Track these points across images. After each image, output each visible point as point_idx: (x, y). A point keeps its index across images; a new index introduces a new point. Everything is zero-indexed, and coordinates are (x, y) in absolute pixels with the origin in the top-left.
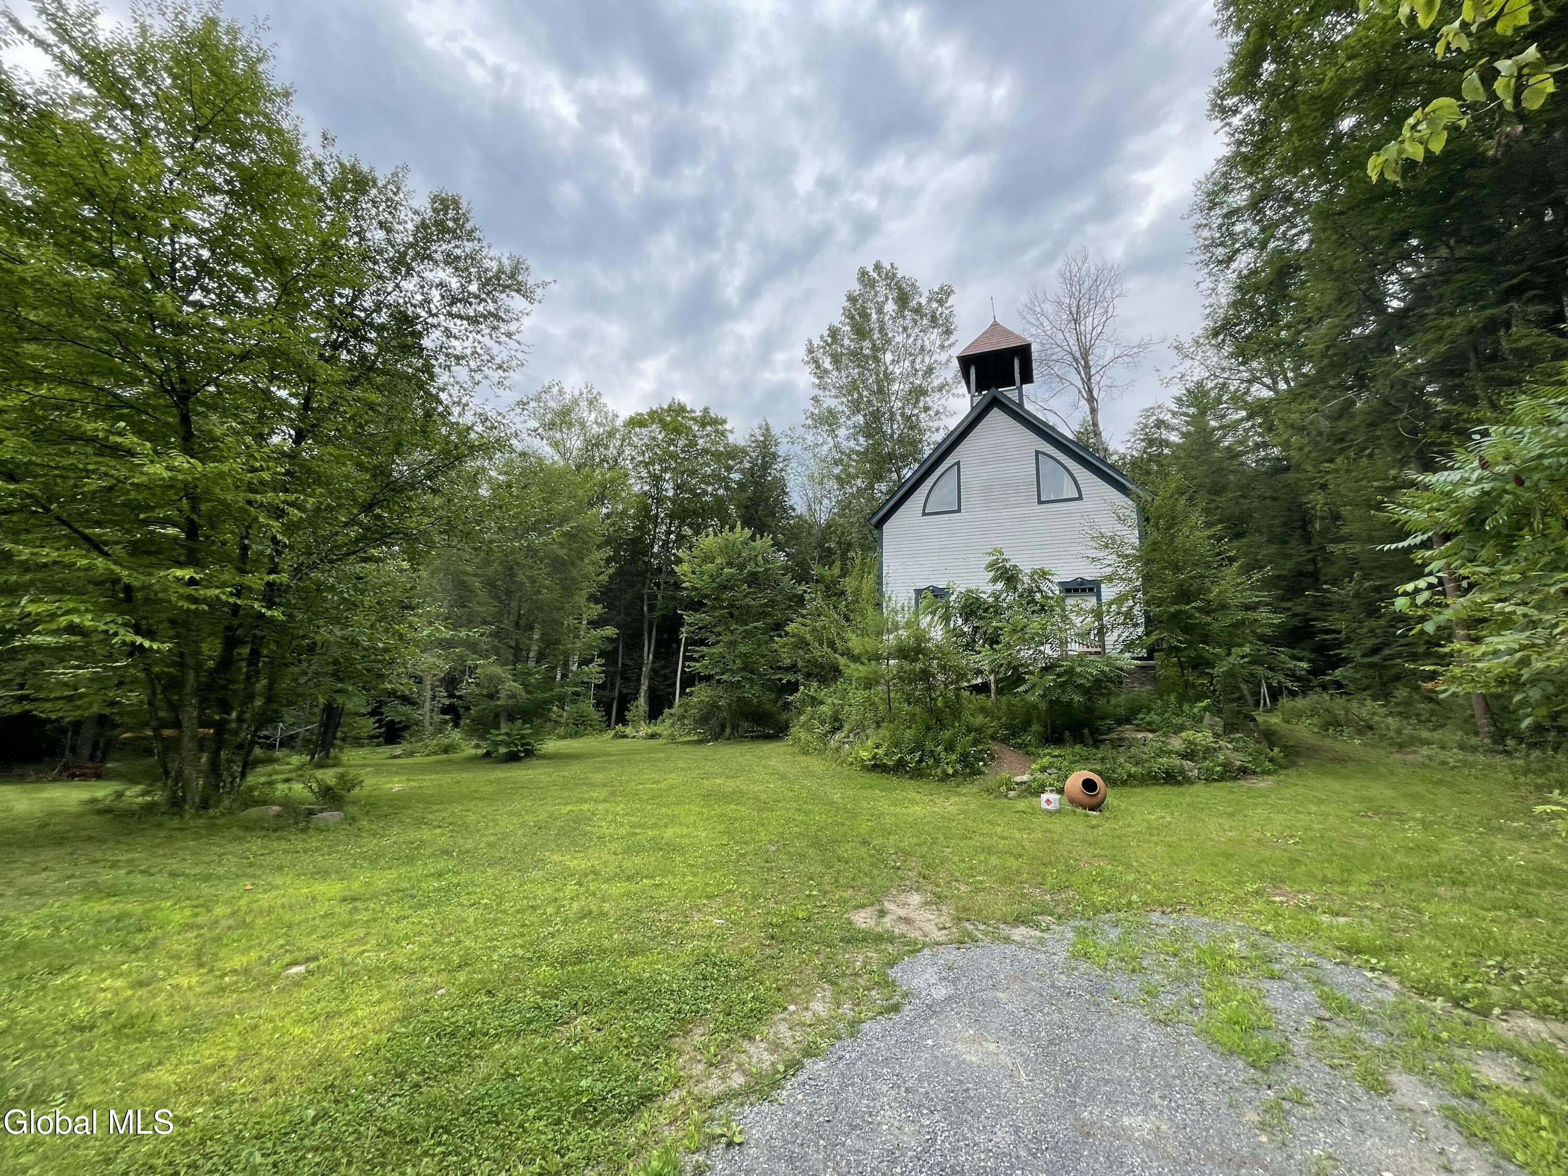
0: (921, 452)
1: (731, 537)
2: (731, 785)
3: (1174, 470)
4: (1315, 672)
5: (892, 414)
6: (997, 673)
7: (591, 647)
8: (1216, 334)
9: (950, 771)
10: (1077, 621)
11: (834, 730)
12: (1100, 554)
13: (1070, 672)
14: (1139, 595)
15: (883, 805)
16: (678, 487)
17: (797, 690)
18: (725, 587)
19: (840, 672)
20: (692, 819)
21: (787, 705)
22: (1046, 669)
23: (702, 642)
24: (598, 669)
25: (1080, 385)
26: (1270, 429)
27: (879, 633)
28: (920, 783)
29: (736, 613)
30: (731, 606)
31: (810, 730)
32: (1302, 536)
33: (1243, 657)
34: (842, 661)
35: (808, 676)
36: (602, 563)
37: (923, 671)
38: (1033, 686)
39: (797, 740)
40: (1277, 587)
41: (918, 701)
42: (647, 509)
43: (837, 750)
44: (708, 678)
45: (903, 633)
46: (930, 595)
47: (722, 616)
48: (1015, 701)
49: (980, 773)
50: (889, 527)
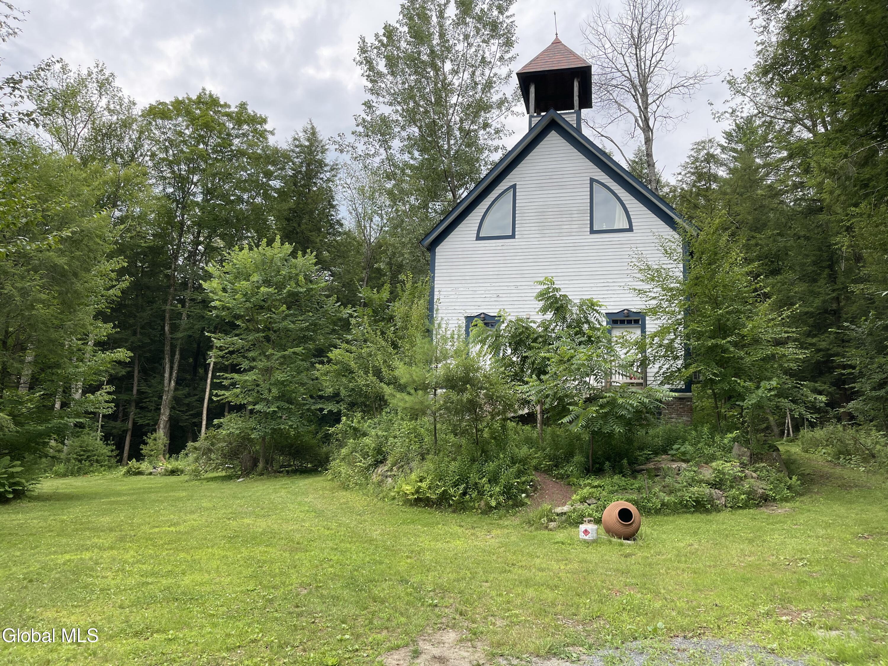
0: (478, 171)
1: (269, 252)
2: (262, 525)
3: (720, 205)
4: (832, 404)
5: (450, 129)
6: (543, 404)
7: (98, 373)
8: (765, 73)
9: (493, 504)
10: (621, 352)
11: (377, 463)
12: (646, 287)
13: (612, 403)
14: (681, 328)
15: (425, 542)
16: (207, 192)
17: (338, 421)
18: (262, 308)
19: (386, 402)
20: (214, 564)
21: (327, 438)
22: (590, 400)
23: (235, 369)
24: (107, 397)
25: (637, 113)
26: (807, 171)
27: (428, 362)
28: (463, 516)
29: (273, 337)
30: (267, 329)
31: (351, 464)
32: (830, 276)
33: (770, 390)
34: (388, 390)
35: (352, 405)
36: (113, 275)
37: (470, 401)
38: (577, 417)
39: (337, 475)
40: (805, 323)
41: (464, 433)
42: (170, 214)
43: (380, 484)
44: (239, 408)
45: (452, 363)
46: (480, 323)
47: (257, 339)
48: (559, 431)
49: (523, 504)
50: (441, 251)
